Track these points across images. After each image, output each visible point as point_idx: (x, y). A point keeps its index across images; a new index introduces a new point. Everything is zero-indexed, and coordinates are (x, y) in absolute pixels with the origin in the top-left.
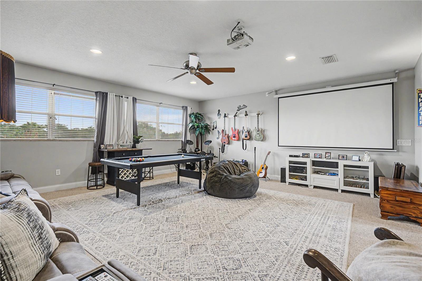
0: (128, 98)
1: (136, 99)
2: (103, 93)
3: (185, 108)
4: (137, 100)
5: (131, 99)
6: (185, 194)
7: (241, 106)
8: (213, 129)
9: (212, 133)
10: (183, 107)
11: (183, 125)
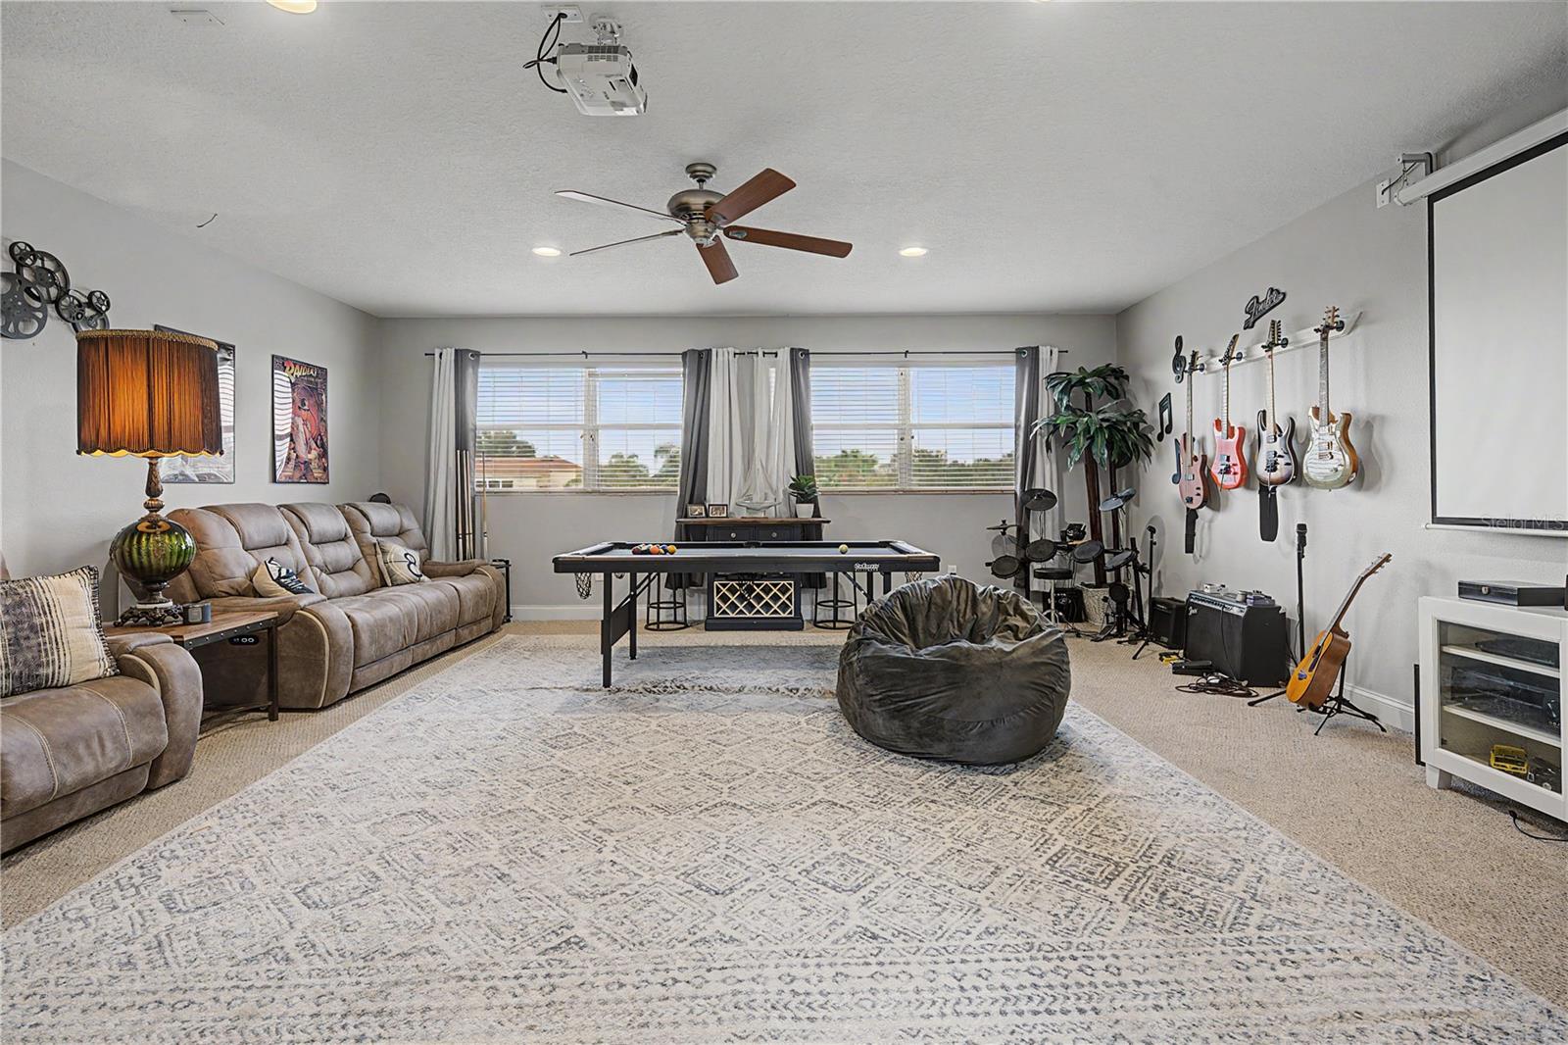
0: (776, 354)
1: (806, 353)
2: (700, 353)
3: (1028, 357)
4: (811, 356)
5: (784, 355)
6: (778, 690)
7: (1260, 301)
8: (1160, 437)
9: (1159, 456)
10: (1019, 352)
11: (1017, 428)
